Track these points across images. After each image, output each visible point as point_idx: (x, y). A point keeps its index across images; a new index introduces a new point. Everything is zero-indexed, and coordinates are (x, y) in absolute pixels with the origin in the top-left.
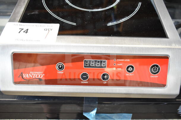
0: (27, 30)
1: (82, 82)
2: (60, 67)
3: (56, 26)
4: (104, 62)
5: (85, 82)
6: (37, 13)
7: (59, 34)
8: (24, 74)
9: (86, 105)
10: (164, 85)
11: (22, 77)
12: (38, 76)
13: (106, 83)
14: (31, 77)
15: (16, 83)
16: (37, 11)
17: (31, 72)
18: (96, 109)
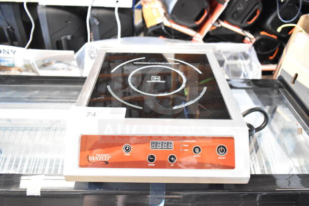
0: (95, 113)
1: (149, 165)
2: (127, 149)
3: (124, 110)
4: (171, 144)
5: (152, 165)
6: (103, 98)
7: (126, 117)
8: (90, 157)
9: (152, 196)
10: (233, 167)
11: (88, 160)
12: (104, 159)
13: (173, 165)
14: (97, 159)
15: (81, 166)
16: (103, 96)
17: (97, 155)
18: (164, 201)
